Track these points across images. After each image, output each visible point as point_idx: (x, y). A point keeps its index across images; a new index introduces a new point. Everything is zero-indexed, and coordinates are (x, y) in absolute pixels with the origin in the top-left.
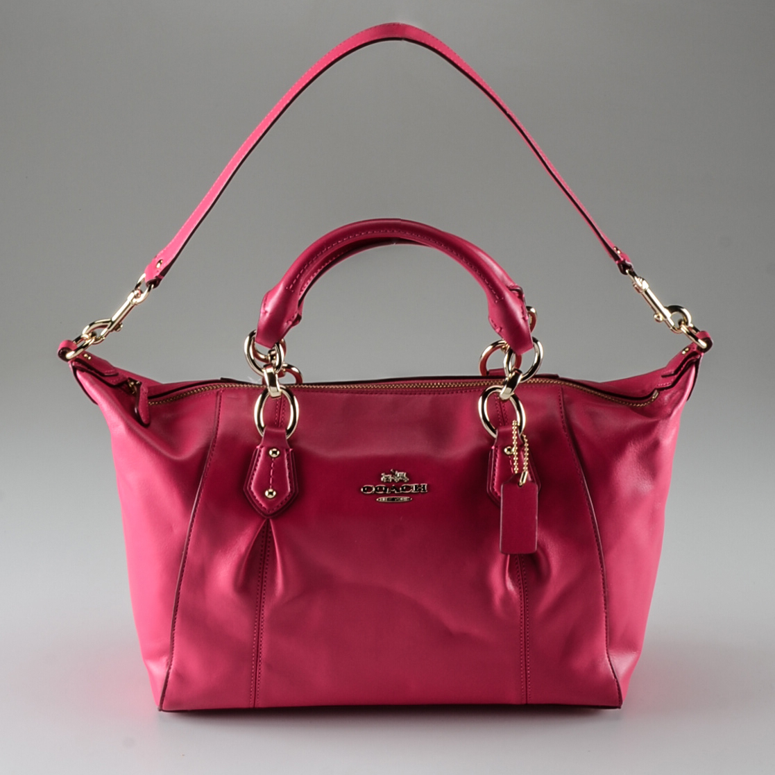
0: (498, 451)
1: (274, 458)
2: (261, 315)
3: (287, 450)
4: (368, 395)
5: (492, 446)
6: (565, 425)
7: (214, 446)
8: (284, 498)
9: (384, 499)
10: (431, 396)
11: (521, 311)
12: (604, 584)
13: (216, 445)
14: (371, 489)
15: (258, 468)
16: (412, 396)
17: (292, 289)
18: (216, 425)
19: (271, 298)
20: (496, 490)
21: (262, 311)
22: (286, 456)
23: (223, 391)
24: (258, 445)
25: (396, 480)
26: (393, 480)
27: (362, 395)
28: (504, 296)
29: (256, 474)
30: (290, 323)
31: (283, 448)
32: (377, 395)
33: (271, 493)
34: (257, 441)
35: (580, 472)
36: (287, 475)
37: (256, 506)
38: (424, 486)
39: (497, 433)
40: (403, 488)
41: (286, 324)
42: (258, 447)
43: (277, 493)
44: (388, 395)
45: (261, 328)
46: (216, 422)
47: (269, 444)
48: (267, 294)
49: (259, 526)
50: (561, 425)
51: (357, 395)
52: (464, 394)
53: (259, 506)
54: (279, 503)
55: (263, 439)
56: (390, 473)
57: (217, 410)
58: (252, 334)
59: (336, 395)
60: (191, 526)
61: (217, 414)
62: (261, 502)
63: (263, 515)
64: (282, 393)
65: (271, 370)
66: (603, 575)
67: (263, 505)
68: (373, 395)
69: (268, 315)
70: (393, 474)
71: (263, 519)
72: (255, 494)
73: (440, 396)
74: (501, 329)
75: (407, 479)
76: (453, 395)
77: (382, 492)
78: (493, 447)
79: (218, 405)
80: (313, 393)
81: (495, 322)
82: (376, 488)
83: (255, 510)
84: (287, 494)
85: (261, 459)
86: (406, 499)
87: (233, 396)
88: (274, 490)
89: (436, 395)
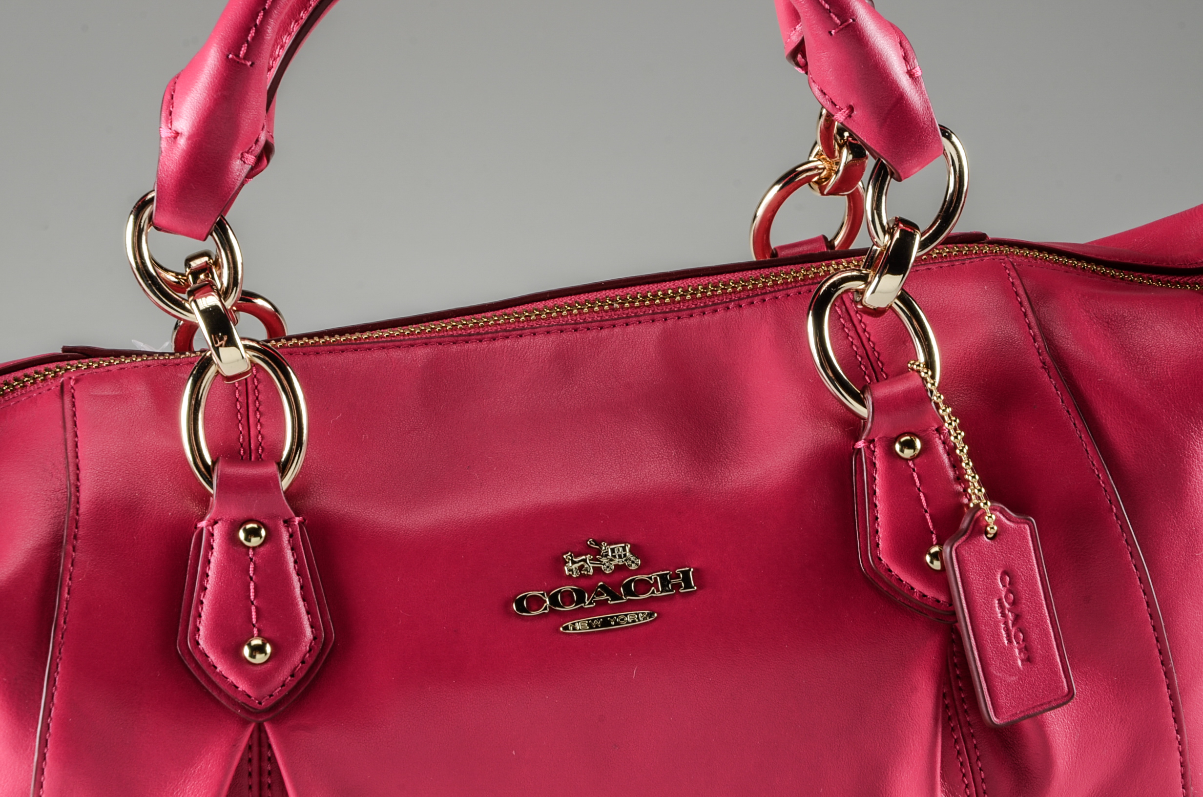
0: (878, 452)
1: (254, 548)
2: (164, 144)
3: (288, 522)
4: (485, 344)
5: (857, 440)
6: (1048, 359)
7: (75, 537)
8: (297, 659)
9: (580, 625)
10: (658, 327)
11: (902, 53)
12: (1184, 776)
13: (81, 532)
14: (539, 602)
15: (210, 585)
16: (605, 332)
17: (247, 57)
18: (72, 478)
19: (187, 90)
20: (884, 561)
21: (165, 133)
22: (285, 537)
23: (77, 381)
24: (202, 519)
25: (608, 566)
26: (597, 570)
27: (467, 346)
28: (853, 15)
29: (207, 601)
30: (251, 159)
31: (274, 517)
32: (508, 342)
33: (260, 649)
34: (195, 509)
35: (1105, 481)
36: (298, 591)
37: (220, 691)
38: (686, 574)
39: (869, 402)
40: (627, 587)
41: (237, 164)
42: (203, 524)
43: (273, 646)
44: (540, 340)
45: (170, 182)
46: (72, 468)
47: (235, 512)
48: (174, 82)
49: (234, 745)
50: (1035, 361)
51: (455, 348)
52: (747, 312)
53: (230, 693)
54: (284, 674)
55: (214, 500)
56: (588, 550)
57: (70, 435)
58: (142, 205)
59: (396, 354)
60: (40, 771)
61: (70, 445)
62: (232, 678)
63: (243, 716)
64: (253, 364)
65: (210, 301)
66: (1182, 753)
67: (242, 686)
68: (498, 344)
69: (182, 142)
70: (596, 553)
71: (245, 723)
72: (212, 658)
73: (680, 322)
74: (851, 109)
75: (634, 564)
76: (717, 316)
77: (572, 607)
78: (861, 444)
79: (69, 424)
80: (331, 358)
81: (831, 91)
82: (554, 599)
83: (218, 703)
84: (305, 647)
85: (215, 557)
86: (639, 617)
87: (107, 390)
88: (266, 640)
89: (670, 323)
